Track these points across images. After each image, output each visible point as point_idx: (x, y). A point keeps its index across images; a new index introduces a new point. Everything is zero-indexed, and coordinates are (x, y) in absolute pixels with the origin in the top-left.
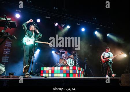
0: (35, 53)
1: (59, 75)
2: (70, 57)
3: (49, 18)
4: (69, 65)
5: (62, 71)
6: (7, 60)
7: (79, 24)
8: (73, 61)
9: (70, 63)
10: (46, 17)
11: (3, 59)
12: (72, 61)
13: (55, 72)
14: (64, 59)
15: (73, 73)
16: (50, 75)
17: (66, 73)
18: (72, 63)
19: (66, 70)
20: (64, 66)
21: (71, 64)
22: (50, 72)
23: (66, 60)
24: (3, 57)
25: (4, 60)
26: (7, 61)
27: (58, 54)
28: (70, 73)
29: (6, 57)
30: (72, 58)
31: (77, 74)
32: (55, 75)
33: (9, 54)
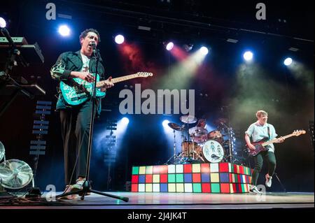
0: (115, 129)
1: (180, 187)
2: (212, 135)
3: (149, 29)
4: (209, 158)
5: (188, 177)
6: (43, 150)
7: (235, 41)
8: (221, 147)
9: (211, 153)
10: (140, 28)
11: (31, 147)
12: (216, 148)
13: (171, 178)
14: (196, 144)
15: (220, 183)
16: (157, 187)
17: (201, 183)
18: (217, 153)
19: (201, 173)
20: (196, 162)
21: (214, 156)
22: (156, 179)
23: (201, 146)
24: (32, 142)
25: (35, 150)
26: (44, 153)
27: (177, 129)
28: (210, 183)
29: (39, 142)
30: (216, 139)
31: (231, 185)
32: (171, 187)
33: (46, 132)
